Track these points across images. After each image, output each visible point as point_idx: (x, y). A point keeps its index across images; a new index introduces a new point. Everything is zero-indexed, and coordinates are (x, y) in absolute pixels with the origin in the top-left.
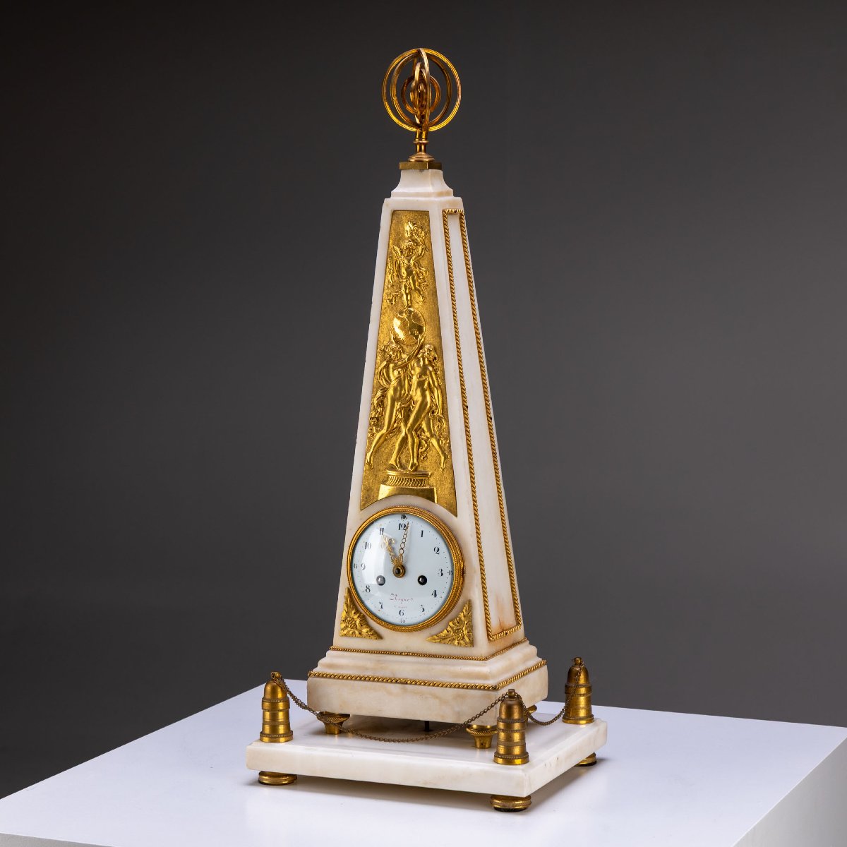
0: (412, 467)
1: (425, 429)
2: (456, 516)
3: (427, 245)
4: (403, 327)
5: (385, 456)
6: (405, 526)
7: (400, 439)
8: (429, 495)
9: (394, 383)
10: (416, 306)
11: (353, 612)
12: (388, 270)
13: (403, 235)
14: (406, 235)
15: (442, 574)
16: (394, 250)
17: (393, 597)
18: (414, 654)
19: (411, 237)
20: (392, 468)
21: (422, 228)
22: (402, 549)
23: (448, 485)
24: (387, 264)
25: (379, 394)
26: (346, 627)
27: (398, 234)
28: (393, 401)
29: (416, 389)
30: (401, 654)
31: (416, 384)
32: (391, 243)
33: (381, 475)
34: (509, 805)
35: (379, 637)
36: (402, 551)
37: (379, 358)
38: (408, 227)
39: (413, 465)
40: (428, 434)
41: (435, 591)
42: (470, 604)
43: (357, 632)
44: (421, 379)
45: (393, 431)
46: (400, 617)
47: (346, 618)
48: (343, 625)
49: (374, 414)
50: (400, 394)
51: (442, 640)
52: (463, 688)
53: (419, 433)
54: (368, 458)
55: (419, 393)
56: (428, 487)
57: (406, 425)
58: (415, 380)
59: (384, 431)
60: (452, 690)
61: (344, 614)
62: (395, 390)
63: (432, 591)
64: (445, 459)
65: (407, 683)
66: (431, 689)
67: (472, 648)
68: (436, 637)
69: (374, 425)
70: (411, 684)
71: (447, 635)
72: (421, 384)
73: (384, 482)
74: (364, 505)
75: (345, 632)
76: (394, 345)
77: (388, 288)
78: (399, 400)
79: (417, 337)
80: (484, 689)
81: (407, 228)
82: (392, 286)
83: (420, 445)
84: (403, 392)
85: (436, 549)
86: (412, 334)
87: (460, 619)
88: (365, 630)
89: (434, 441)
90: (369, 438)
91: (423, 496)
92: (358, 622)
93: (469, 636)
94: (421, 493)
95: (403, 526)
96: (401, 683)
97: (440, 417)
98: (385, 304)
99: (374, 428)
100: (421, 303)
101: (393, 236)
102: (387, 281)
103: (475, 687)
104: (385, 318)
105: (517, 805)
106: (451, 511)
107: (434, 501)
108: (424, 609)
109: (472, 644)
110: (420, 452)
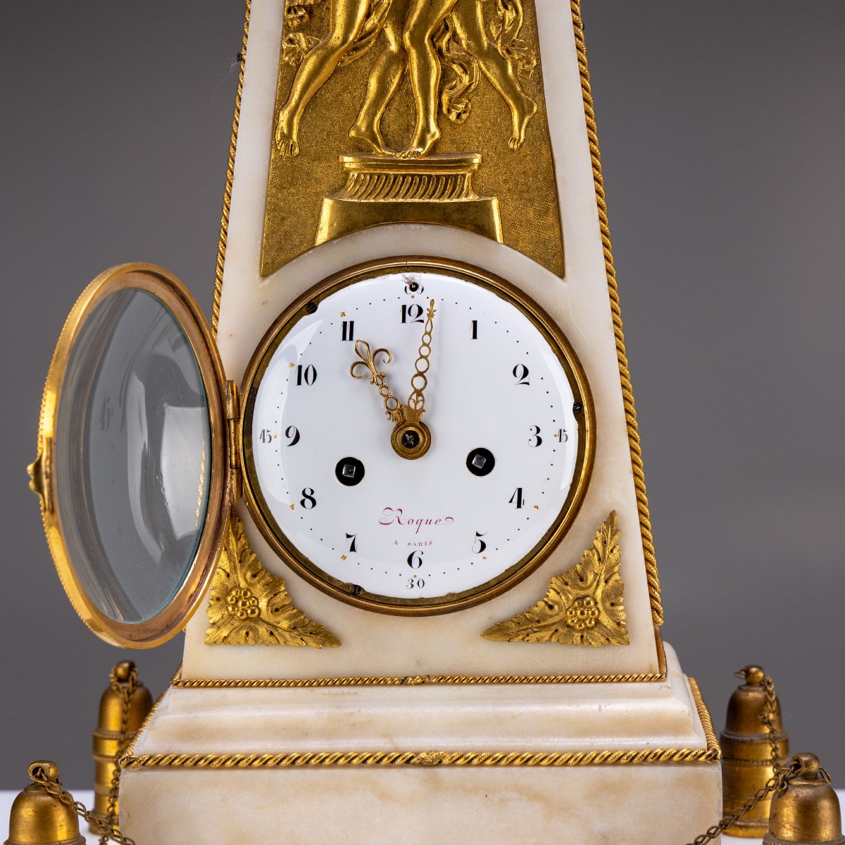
0: (423, 143)
2: (562, 275)
6: (420, 311)
7: (383, 64)
15: (539, 441)
17: (390, 517)
18: (443, 681)
20: (361, 150)
22: (421, 374)
26: (226, 618)
30: (403, 682)
33: (322, 173)
35: (326, 637)
36: (419, 383)
39: (427, 136)
40: (470, 45)
41: (520, 490)
42: (611, 521)
43: (261, 631)
45: (363, 43)
46: (409, 572)
48: (217, 614)
51: (531, 631)
52: (617, 762)
53: (444, 43)
54: (283, 124)
56: (472, 198)
57: (400, 26)
59: (335, 43)
60: (582, 771)
63: (513, 491)
64: (525, 114)
66: (516, 772)
67: (624, 650)
68: (513, 627)
69: (300, 28)
70: (453, 764)
73: (334, 191)
74: (274, 259)
75: (223, 633)
80: (682, 762)
83: (445, 77)
85: (520, 371)
87: (586, 568)
88: (286, 623)
90: (284, 67)
91: (462, 225)
92: (265, 601)
93: (614, 615)
94: (456, 216)
95: (415, 311)
96: (423, 764)
99: (300, 36)
103: (654, 759)
106: (547, 264)
107: (494, 239)
108: (483, 546)
109: (620, 635)
110: (445, 98)
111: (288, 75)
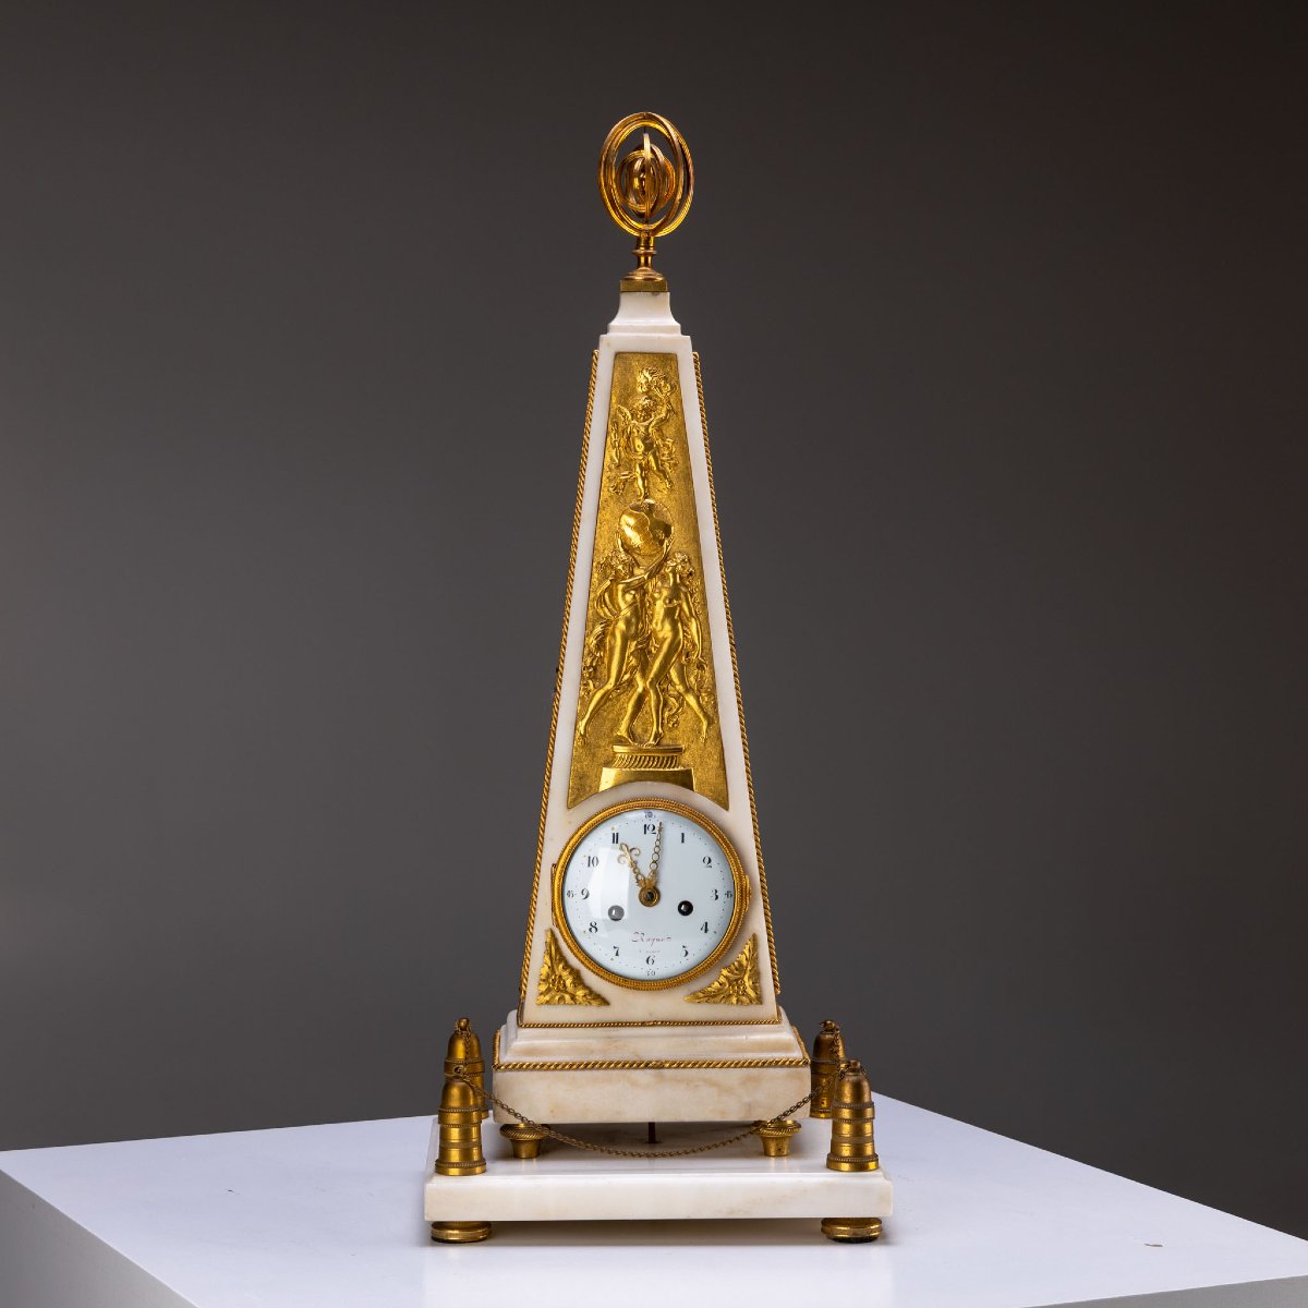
0: (655, 739)
1: (676, 680)
2: (727, 809)
3: (674, 405)
4: (639, 528)
5: (608, 724)
6: (654, 828)
7: (635, 697)
8: (684, 780)
9: (626, 612)
10: (658, 495)
11: (561, 966)
12: (609, 442)
13: (634, 390)
14: (639, 390)
15: (717, 897)
16: (622, 413)
17: (638, 937)
18: (664, 1023)
19: (647, 393)
20: (620, 741)
21: (665, 378)
22: (655, 862)
23: (714, 763)
24: (607, 433)
25: (598, 629)
26: (548, 990)
27: (626, 387)
28: (625, 639)
29: (663, 621)
30: (643, 1024)
31: (662, 612)
32: (614, 401)
33: (602, 755)
34: (861, 1232)
35: (605, 1002)
36: (654, 867)
37: (596, 575)
38: (643, 378)
39: (657, 735)
40: (680, 688)
41: (706, 923)
42: (755, 939)
43: (567, 997)
44: (671, 606)
45: (624, 686)
46: (647, 967)
47: (548, 976)
48: (543, 988)
49: (589, 661)
50: (637, 628)
51: (710, 997)
52: (756, 1066)
53: (666, 687)
54: (582, 729)
55: (668, 627)
56: (681, 768)
57: (644, 676)
58: (660, 608)
59: (610, 686)
60: (738, 1070)
61: (545, 970)
62: (628, 622)
63: (703, 923)
64: (709, 725)
65: (663, 1067)
66: (703, 1072)
67: (759, 1007)
68: (701, 995)
69: (589, 678)
70: (670, 1067)
71: (719, 990)
72: (669, 613)
73: (608, 764)
74: (575, 800)
75: (547, 998)
76: (623, 555)
77: (611, 470)
78: (635, 637)
79: (662, 542)
80: (790, 1065)
81: (641, 379)
82: (618, 466)
83: (666, 705)
84: (640, 626)
85: (707, 860)
86: (654, 537)
87: (740, 964)
88: (580, 993)
89: (691, 699)
90: (582, 698)
91: (675, 782)
92: (569, 982)
93: (755, 989)
94: (672, 778)
95: (651, 827)
96: (654, 1067)
97: (700, 662)
98: (605, 494)
99: (590, 682)
100: (665, 492)
101: (617, 391)
102: (608, 459)
103: (775, 1064)
104: (606, 515)
105: (872, 1231)
106: (719, 803)
107: (692, 789)
108: (687, 953)
109: (759, 1000)
110: (666, 714)
111: (583, 701)
